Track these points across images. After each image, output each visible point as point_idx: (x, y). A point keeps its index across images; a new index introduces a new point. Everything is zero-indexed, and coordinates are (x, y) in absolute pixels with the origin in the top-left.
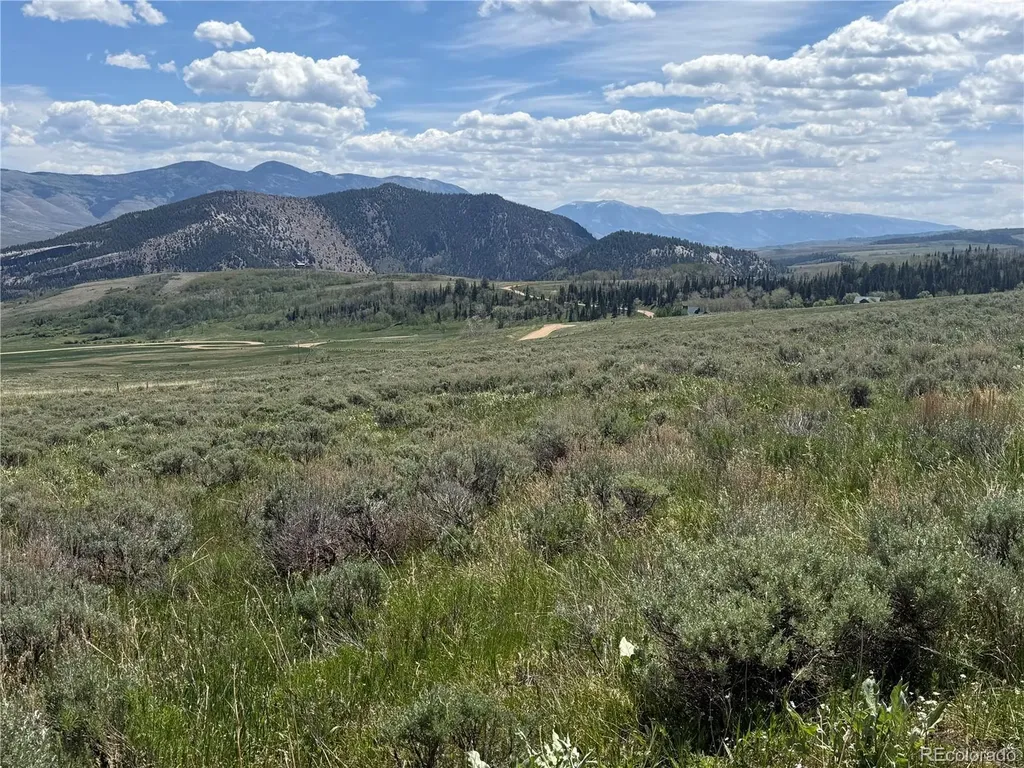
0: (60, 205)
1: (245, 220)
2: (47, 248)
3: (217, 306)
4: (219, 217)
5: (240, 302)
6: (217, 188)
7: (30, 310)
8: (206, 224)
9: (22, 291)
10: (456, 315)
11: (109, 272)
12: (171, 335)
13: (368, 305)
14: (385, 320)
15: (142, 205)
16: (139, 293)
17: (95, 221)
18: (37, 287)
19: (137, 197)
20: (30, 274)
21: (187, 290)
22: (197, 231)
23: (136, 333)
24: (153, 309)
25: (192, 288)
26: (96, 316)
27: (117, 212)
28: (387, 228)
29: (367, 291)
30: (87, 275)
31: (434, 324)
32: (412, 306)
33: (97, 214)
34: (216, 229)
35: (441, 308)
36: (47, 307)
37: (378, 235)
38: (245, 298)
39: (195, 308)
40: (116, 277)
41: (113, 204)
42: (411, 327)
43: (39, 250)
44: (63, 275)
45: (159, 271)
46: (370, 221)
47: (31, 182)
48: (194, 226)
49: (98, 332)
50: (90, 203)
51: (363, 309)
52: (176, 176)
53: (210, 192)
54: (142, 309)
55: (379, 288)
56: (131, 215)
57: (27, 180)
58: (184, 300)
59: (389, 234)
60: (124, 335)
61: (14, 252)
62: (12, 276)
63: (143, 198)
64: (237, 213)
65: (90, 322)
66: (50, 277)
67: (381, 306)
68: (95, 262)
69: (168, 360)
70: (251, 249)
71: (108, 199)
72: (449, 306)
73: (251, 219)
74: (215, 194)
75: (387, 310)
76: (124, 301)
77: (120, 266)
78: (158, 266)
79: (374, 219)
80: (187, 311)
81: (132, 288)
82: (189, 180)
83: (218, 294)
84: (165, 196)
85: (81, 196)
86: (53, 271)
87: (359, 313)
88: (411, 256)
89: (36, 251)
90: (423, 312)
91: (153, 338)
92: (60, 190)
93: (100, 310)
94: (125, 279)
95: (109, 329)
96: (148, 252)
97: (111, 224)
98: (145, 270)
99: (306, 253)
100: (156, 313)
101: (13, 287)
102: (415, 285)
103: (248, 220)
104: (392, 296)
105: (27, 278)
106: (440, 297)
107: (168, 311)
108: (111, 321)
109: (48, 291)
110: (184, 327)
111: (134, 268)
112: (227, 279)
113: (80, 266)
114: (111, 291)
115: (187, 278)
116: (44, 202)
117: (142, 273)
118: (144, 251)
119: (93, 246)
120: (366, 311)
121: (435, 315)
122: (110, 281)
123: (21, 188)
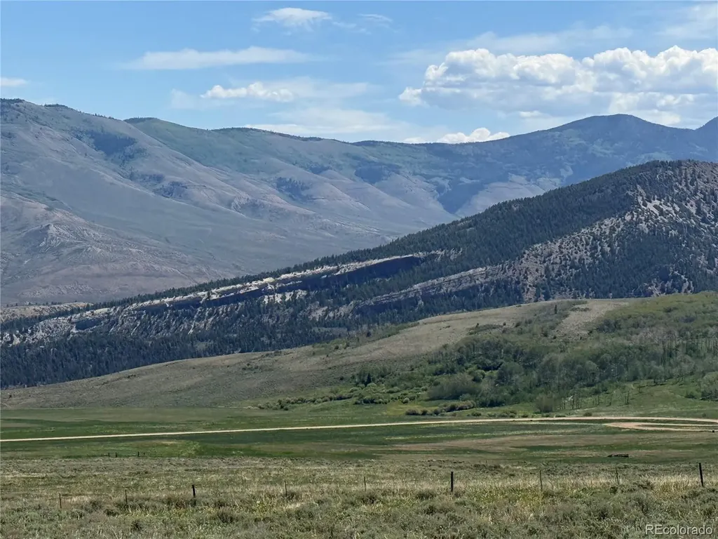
0: (398, 193)
1: (693, 210)
2: (376, 261)
3: (655, 356)
4: (650, 206)
5: (692, 350)
6: (643, 159)
7: (352, 359)
8: (628, 218)
9: (336, 330)
11: (469, 299)
12: (576, 405)
15: (521, 189)
16: (521, 333)
17: (448, 219)
18: (358, 324)
19: (514, 177)
20: (348, 302)
21: (600, 329)
22: (613, 230)
23: (517, 401)
24: (546, 359)
25: (608, 326)
26: (452, 371)
27: (482, 203)
30: (434, 305)
33: (451, 208)
34: (643, 226)
36: (376, 354)
38: (702, 344)
39: (616, 360)
40: (479, 307)
41: (475, 190)
43: (363, 264)
44: (398, 306)
45: (547, 298)
47: (356, 158)
48: (607, 222)
49: (456, 397)
50: (440, 189)
52: (577, 141)
53: (630, 165)
54: (528, 360)
56: (507, 206)
57: (347, 155)
58: (596, 345)
60: (499, 404)
61: (327, 268)
62: (322, 305)
63: (522, 179)
64: (681, 199)
65: (443, 379)
66: (380, 308)
68: (447, 283)
69: (588, 447)
70: (702, 260)
71: (467, 181)
73: (705, 209)
74: (642, 167)
76: (497, 346)
77: (487, 290)
78: (545, 291)
80: (602, 366)
81: (510, 325)
82: (598, 148)
83: (653, 337)
84: (558, 175)
85: (427, 178)
86: (383, 298)
89: (359, 265)
91: (546, 410)
92: (396, 169)
93: (460, 361)
94: (498, 310)
95: (472, 392)
96: (531, 266)
97: (475, 221)
98: (526, 297)
100: (551, 368)
101: (322, 323)
103: (699, 211)
105: (343, 310)
107: (570, 365)
108: (476, 380)
109: (379, 329)
110: (597, 392)
111: (508, 293)
112: (669, 311)
113: (425, 289)
114: (478, 329)
115: (599, 308)
116: (371, 189)
117: (520, 301)
118: (525, 264)
119: (445, 258)
122: (475, 313)
123: (339, 167)
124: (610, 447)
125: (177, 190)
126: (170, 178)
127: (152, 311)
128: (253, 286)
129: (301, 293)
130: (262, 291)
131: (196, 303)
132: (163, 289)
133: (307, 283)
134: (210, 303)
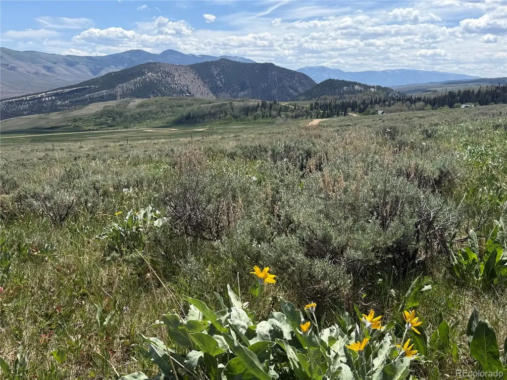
0: (78, 69)
1: (160, 75)
2: (75, 89)
3: (154, 113)
4: (149, 74)
5: (163, 112)
6: (146, 62)
7: (72, 115)
8: (143, 77)
9: (65, 108)
10: (263, 116)
11: (102, 99)
12: (134, 126)
13: (221, 112)
14: (231, 119)
15: (113, 69)
16: (118, 107)
17: (94, 77)
18: (71, 106)
19: (111, 66)
20: (68, 100)
21: (139, 106)
22: (140, 80)
23: (118, 125)
24: (125, 114)
25: (141, 106)
26: (100, 118)
27: (103, 73)
28: (223, 79)
29: (220, 106)
30: (92, 100)
31: (254, 121)
32: (242, 112)
33: (94, 74)
34: (147, 79)
35: (255, 114)
36: (77, 114)
37: (219, 82)
38: (165, 110)
39: (144, 114)
40: (105, 101)
41: (101, 69)
42: (243, 122)
43: (71, 89)
44: (82, 100)
45: (123, 98)
46: (215, 75)
47: (66, 60)
48: (138, 78)
49: (102, 125)
50: (91, 69)
51: (220, 114)
52: (128, 56)
53: (142, 63)
54: (120, 114)
55: (226, 104)
56: (110, 73)
57: (64, 59)
58: (138, 111)
59: (223, 81)
60: (114, 126)
61: (60, 90)
62: (60, 101)
63: (114, 66)
64: (157, 72)
65: (98, 120)
66: (76, 101)
67: (228, 113)
68: (96, 95)
69: (140, 136)
70: (163, 89)
71: (98, 67)
72: (259, 112)
73: (163, 75)
74: (146, 64)
75: (231, 115)
76: (112, 111)
77: (107, 96)
78: (123, 96)
79: (217, 75)
80: (140, 116)
81: (115, 106)
82: (134, 58)
83: (153, 108)
84: (124, 66)
85: (87, 66)
86: (78, 99)
87: (218, 116)
88: (233, 91)
89: (70, 90)
90: (247, 116)
91: (126, 128)
92: (78, 63)
93: (102, 115)
94: (111, 102)
95: (106, 123)
96: (118, 90)
97: (102, 77)
98: (117, 98)
99: (187, 91)
100: (126, 116)
101: (60, 106)
102: (242, 104)
103: (162, 76)
104: (232, 108)
105: (67, 102)
106: (255, 109)
107: (132, 116)
108: (107, 120)
109: (78, 107)
110: (140, 123)
111: (113, 97)
112: (156, 101)
113: (89, 96)
114: (106, 107)
115: (138, 101)
116: (71, 68)
117: (116, 99)
118: (117, 90)
119: (95, 88)
120: (221, 115)
121: (253, 116)
122: (105, 102)
123: (61, 62)
124: (146, 136)
125: (13, 68)
126: (11, 65)
127: (9, 103)
128: (39, 95)
129: (54, 97)
130: (42, 97)
131: (22, 100)
132: (12, 97)
133: (55, 95)
134: (26, 100)
